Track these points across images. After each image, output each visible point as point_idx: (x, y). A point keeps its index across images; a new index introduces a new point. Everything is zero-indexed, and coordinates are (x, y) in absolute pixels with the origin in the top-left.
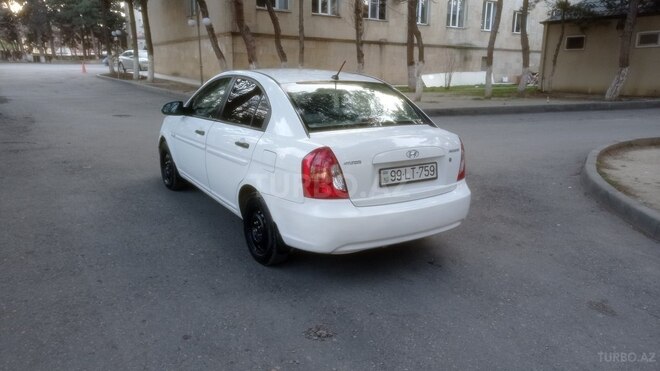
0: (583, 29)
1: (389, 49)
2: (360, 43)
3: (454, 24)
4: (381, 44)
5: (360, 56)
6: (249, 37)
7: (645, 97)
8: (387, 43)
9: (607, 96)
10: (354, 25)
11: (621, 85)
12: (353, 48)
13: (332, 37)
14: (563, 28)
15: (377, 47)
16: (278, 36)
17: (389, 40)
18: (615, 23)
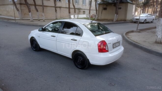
0: (107, 6)
1: (62, 9)
2: (56, 7)
3: (76, 3)
4: (60, 7)
5: (56, 11)
6: (28, 5)
7: (120, 21)
8: (61, 7)
9: (114, 21)
10: (54, 3)
11: (116, 19)
12: (54, 8)
13: (48, 5)
14: (103, 5)
15: (59, 8)
16: (35, 5)
17: (62, 7)
18: (113, 5)
